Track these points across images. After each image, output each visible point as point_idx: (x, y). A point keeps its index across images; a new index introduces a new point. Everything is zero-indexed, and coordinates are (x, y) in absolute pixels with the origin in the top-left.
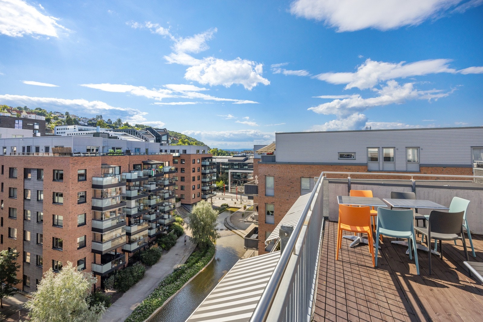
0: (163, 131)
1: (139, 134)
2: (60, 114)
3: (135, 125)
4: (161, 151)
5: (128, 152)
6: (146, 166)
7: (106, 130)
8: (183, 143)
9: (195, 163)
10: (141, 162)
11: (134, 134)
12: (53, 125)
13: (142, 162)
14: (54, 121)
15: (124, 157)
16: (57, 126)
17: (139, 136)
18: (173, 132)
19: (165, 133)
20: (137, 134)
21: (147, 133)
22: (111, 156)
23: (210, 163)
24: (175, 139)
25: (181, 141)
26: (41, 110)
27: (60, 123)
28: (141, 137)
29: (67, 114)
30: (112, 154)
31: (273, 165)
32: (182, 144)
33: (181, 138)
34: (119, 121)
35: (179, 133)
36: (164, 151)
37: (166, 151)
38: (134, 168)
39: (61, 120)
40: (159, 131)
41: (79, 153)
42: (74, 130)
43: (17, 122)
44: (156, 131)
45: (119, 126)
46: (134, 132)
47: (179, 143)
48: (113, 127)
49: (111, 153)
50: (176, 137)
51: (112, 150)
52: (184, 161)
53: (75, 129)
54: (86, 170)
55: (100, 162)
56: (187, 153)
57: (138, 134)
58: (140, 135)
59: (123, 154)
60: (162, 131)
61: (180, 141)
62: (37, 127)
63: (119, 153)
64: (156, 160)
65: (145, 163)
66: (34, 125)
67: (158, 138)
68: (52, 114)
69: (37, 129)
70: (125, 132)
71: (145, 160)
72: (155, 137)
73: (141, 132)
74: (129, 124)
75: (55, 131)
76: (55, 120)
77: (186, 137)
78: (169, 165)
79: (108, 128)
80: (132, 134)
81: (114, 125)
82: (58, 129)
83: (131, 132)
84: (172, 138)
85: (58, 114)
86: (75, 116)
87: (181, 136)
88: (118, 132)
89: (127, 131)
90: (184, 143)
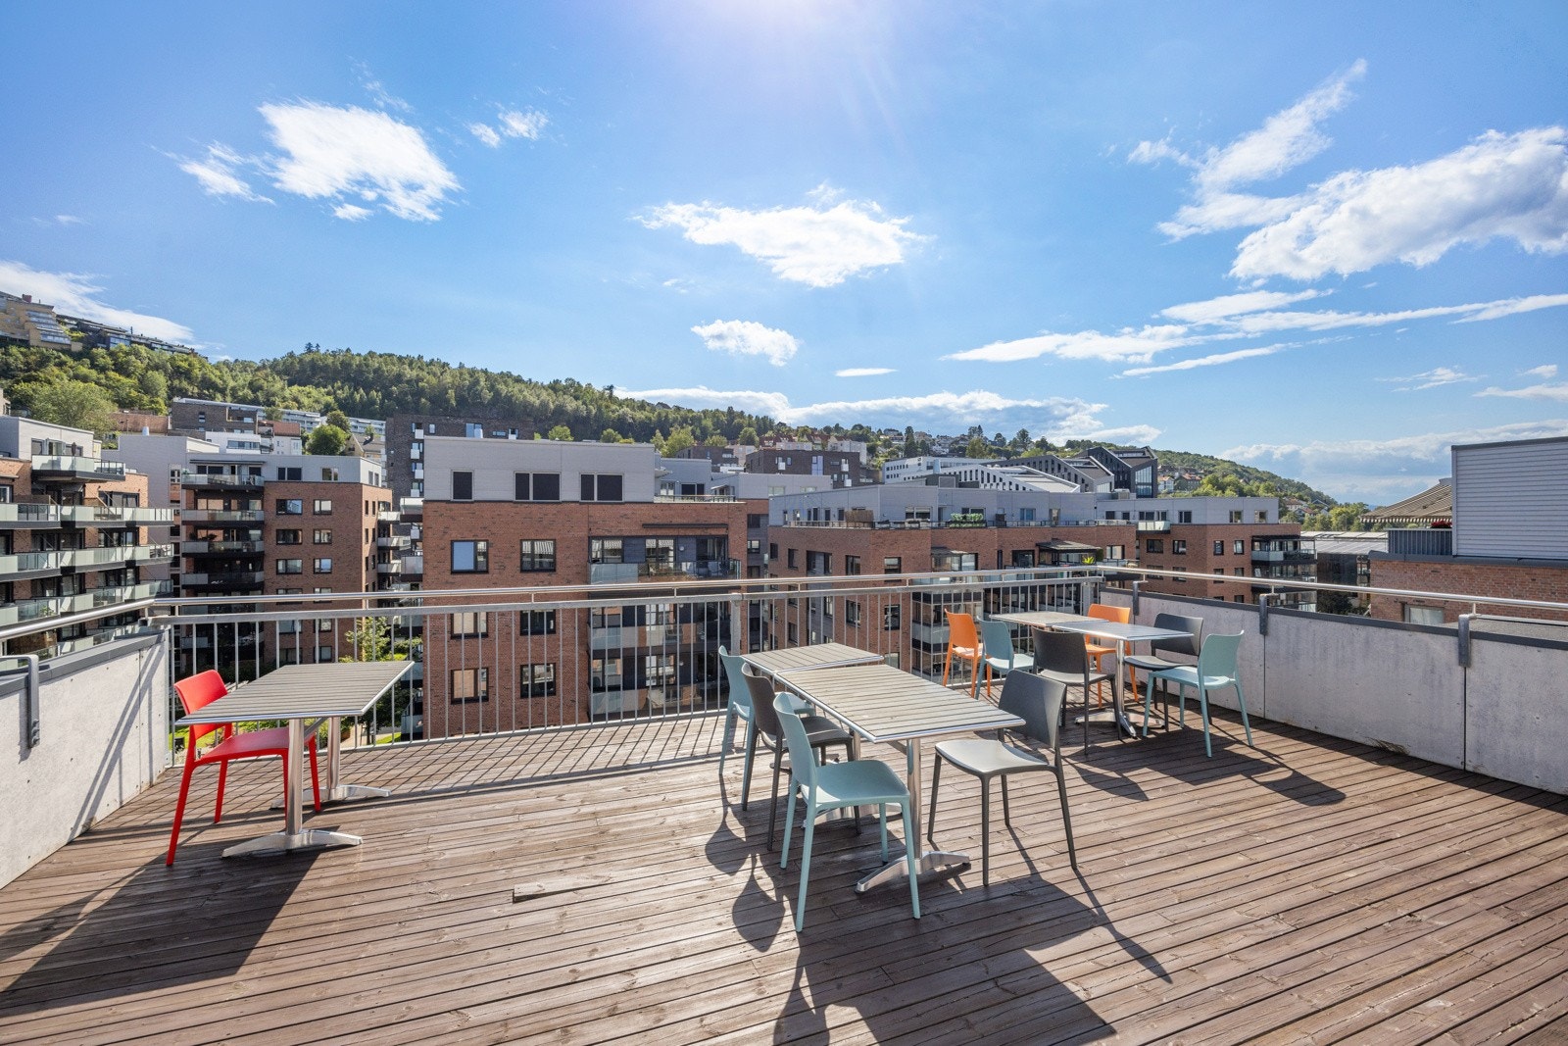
0: (1140, 455)
1: (1066, 469)
2: (895, 433)
3: (1064, 444)
4: (1110, 515)
5: (1000, 521)
6: (1047, 557)
7: (983, 464)
8: (1218, 489)
9: (1222, 554)
10: (1034, 544)
11: (1053, 469)
12: (881, 459)
13: (1037, 545)
14: (884, 450)
15: (987, 531)
16: (887, 461)
17: (1066, 474)
18: (1186, 453)
19: (1144, 461)
20: (1059, 468)
21: (1089, 463)
22: (955, 528)
23: (1285, 555)
24: (1187, 476)
25: (1210, 482)
26: (861, 427)
27: (894, 454)
28: (1073, 477)
29: (909, 430)
30: (958, 525)
31: (1439, 567)
32: (1213, 492)
33: (1211, 472)
34: (1024, 434)
35: (1207, 457)
36: (1119, 515)
37: (1126, 516)
38: (1015, 559)
39: (897, 448)
40: (1125, 455)
41: (887, 522)
42: (918, 468)
43: (814, 458)
44: (1116, 456)
45: (1022, 450)
46: (1053, 463)
47: (1200, 490)
48: (1008, 454)
49: (956, 522)
50: (1194, 470)
51: (958, 516)
52: (1184, 546)
53: (919, 464)
54: (899, 559)
55: (929, 541)
56: (1194, 520)
57: (1062, 470)
58: (1069, 471)
59: (984, 525)
60: (1134, 455)
61: (1205, 481)
62: (845, 467)
63: (975, 522)
64: (1079, 540)
65: (1043, 548)
66: (841, 463)
67: (1123, 477)
68: (882, 434)
69: (846, 473)
70: (1028, 464)
71: (1045, 541)
72: (1112, 475)
73: (1072, 462)
74: (1049, 441)
75: (884, 473)
76: (885, 448)
77: (1233, 468)
78: (1123, 557)
79: (994, 457)
80: (1046, 471)
81: (1009, 448)
82: (888, 469)
83: (1043, 464)
84: (1177, 474)
85: (892, 435)
86: (925, 435)
87: (1214, 466)
88: (1012, 465)
89: (1034, 463)
90: (1222, 488)
